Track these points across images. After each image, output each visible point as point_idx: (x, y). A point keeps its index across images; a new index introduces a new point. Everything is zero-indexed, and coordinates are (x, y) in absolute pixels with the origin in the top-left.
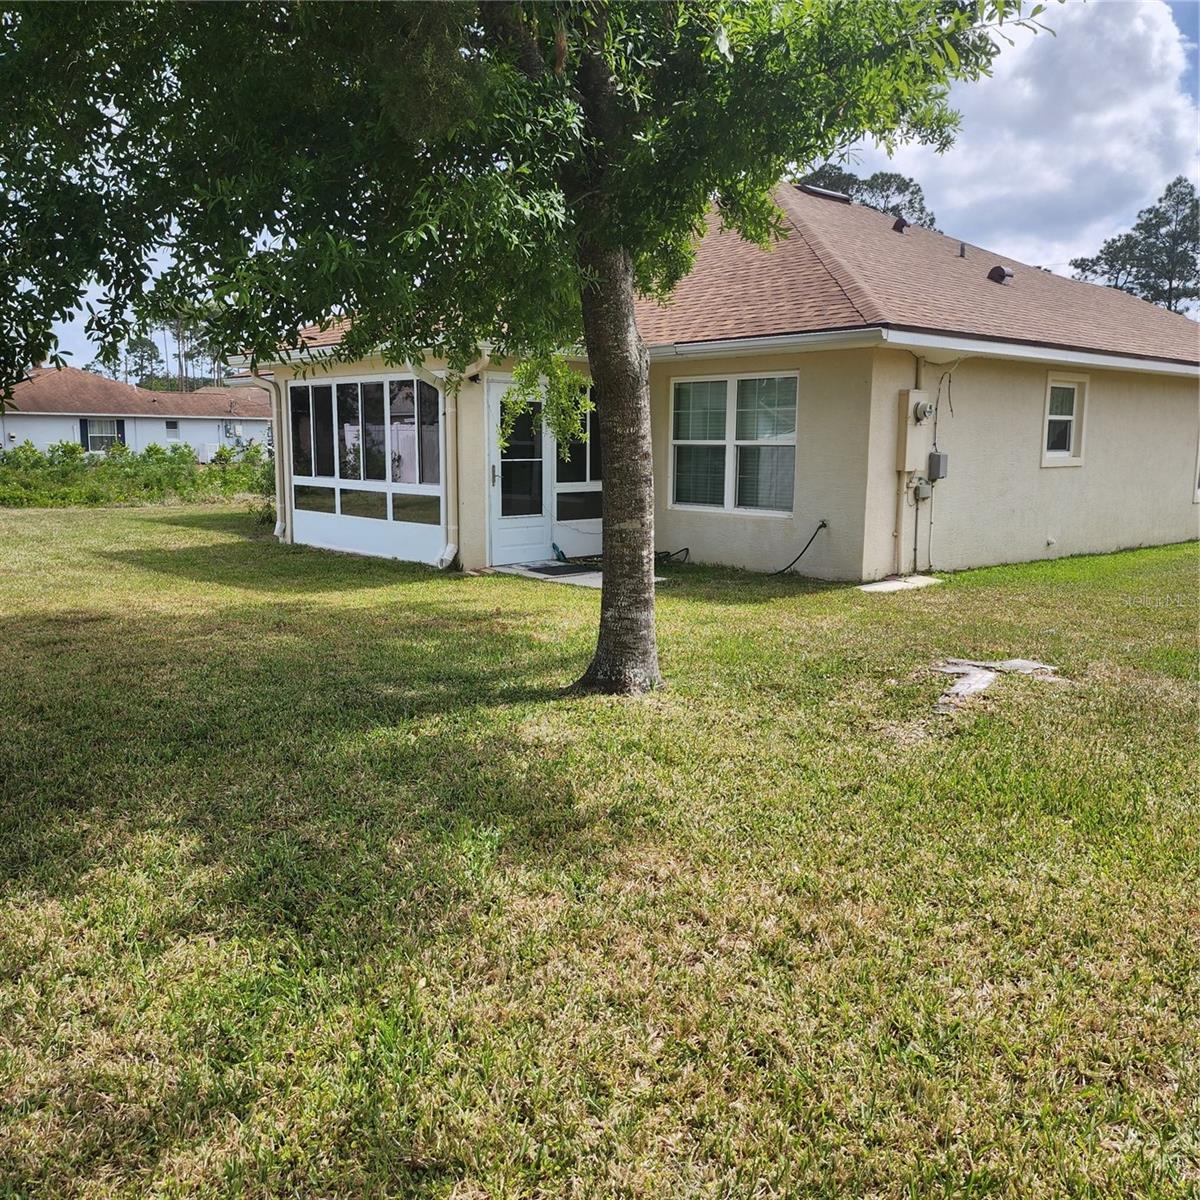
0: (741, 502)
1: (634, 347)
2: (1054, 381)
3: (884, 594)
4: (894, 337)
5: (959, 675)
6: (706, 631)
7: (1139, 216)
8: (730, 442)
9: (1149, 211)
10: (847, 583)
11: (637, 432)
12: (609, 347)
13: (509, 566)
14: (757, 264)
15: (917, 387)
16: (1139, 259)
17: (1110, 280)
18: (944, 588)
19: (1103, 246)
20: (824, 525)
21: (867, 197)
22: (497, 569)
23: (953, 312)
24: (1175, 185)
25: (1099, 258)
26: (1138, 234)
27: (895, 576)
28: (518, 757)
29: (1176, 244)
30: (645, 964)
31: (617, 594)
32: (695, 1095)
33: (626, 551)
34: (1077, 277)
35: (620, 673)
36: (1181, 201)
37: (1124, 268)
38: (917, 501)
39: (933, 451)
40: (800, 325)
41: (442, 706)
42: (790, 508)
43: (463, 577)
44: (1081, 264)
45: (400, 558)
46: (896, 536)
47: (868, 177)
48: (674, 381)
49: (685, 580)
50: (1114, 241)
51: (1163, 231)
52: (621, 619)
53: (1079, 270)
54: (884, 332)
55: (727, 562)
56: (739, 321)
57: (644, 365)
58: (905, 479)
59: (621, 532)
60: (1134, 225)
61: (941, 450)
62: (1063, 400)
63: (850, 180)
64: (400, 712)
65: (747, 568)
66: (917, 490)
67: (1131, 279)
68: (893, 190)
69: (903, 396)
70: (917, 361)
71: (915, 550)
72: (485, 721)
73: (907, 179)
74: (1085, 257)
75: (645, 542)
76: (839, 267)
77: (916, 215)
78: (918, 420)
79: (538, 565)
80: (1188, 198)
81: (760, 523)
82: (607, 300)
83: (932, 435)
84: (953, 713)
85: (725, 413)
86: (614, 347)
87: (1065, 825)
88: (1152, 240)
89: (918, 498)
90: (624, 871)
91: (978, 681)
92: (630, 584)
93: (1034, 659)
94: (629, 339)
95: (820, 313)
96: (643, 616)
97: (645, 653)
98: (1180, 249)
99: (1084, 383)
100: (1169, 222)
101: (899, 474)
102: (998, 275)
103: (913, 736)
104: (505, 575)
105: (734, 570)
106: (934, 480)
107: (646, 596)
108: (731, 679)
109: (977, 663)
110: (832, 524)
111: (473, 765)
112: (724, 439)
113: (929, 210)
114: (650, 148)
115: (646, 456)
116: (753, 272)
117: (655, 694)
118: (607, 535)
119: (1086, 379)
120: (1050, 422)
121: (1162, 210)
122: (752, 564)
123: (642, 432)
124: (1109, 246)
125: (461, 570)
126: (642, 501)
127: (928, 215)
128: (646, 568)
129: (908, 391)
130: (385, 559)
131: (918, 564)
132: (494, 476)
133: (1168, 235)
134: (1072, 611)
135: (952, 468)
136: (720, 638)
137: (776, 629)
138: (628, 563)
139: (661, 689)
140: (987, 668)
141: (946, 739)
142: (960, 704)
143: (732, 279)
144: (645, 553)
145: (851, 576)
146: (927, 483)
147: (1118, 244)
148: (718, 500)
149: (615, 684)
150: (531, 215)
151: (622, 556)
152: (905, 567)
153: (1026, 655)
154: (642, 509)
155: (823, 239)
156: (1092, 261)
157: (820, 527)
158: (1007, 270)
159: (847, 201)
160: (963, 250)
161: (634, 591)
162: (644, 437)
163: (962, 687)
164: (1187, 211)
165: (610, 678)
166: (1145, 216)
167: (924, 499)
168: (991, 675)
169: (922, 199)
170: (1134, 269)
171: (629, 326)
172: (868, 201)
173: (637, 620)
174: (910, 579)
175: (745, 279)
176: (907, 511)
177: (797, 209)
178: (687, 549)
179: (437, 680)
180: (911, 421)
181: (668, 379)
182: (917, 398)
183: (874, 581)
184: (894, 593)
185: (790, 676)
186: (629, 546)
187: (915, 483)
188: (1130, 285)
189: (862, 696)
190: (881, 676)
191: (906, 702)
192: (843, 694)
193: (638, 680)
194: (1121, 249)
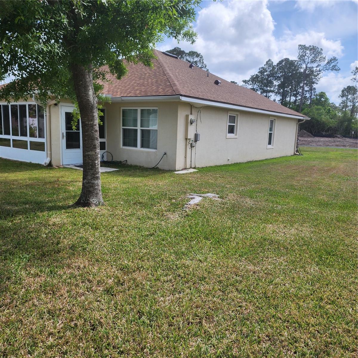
0: (142, 146)
1: (91, 96)
2: (230, 114)
3: (181, 174)
4: (183, 99)
5: (192, 198)
6: (124, 186)
7: (259, 69)
8: (139, 128)
9: (262, 68)
10: (171, 171)
11: (93, 123)
12: (83, 96)
13: (69, 165)
14: (148, 74)
15: (191, 114)
16: (260, 81)
17: (252, 87)
18: (198, 172)
19: (250, 77)
20: (165, 154)
21: (188, 58)
22: (65, 166)
23: (202, 92)
24: (268, 61)
25: (249, 80)
26: (259, 74)
27: (185, 169)
28: (45, 229)
29: (268, 77)
30: (66, 298)
31: (87, 175)
32: (67, 343)
33: (90, 161)
34: (244, 85)
35: (88, 200)
36: (270, 66)
37: (256, 83)
38: (191, 147)
39: (196, 133)
40: (157, 94)
41: (25, 212)
42: (156, 149)
43: (52, 168)
44: (245, 81)
45: (32, 162)
46: (185, 157)
47: (188, 52)
48: (122, 108)
49: (124, 170)
50: (253, 76)
51: (265, 74)
52: (89, 183)
53: (245, 83)
54: (181, 97)
55: (138, 164)
56: (141, 91)
57: (95, 102)
58: (188, 141)
59: (88, 155)
60: (258, 72)
61: (198, 133)
62: (232, 119)
63: (183, 52)
64: (8, 215)
65: (144, 166)
66: (191, 144)
67: (257, 86)
68: (195, 56)
69: (187, 117)
70: (191, 106)
71: (191, 161)
72: (38, 217)
73: (199, 53)
74: (246, 80)
75: (97, 159)
76: (170, 77)
77: (201, 64)
78: (191, 124)
79: (78, 165)
80: (272, 65)
81: (148, 152)
82: (82, 81)
83: (196, 128)
84: (187, 210)
85: (137, 119)
86: (84, 96)
87: (208, 243)
88: (263, 76)
89: (192, 146)
90: (69, 266)
91: (197, 199)
92: (92, 172)
93: (214, 193)
94: (90, 94)
95: (164, 90)
96: (96, 182)
97: (97, 194)
98: (269, 79)
99: (238, 115)
100: (267, 71)
101: (186, 139)
102: (217, 83)
103: (175, 217)
104: (67, 168)
105: (140, 167)
106: (196, 141)
107: (97, 175)
108: (126, 201)
109: (198, 195)
110: (168, 154)
111: (29, 232)
112: (137, 127)
113: (205, 63)
114: (86, 32)
115: (96, 131)
116: (146, 77)
117: (100, 207)
118: (84, 156)
119: (238, 113)
120: (229, 125)
121: (265, 68)
122: (146, 166)
123: (95, 123)
124: (252, 77)
125: (52, 166)
126: (95, 145)
127: (204, 64)
128: (97, 167)
129: (188, 115)
130: (27, 163)
131: (192, 165)
132: (63, 136)
133: (266, 75)
134: (230, 179)
135: (201, 138)
136: (128, 188)
137: (146, 185)
138: (91, 165)
139: (103, 205)
140: (200, 196)
141: (184, 218)
142: (190, 207)
143: (140, 79)
144: (96, 162)
145: (173, 169)
146: (194, 142)
147: (254, 76)
148: (136, 146)
149: (87, 204)
150: (47, 50)
151: (89, 163)
152: (188, 166)
153: (212, 192)
154: (95, 148)
155: (167, 69)
156: (248, 81)
157: (164, 154)
158: (219, 81)
159: (177, 58)
160: (208, 75)
161: (93, 174)
162: (95, 125)
163: (192, 202)
164: (271, 69)
165: (85, 201)
166: (261, 69)
167: (193, 147)
168: (201, 198)
169: (203, 60)
170: (258, 84)
171: (90, 89)
172: (188, 59)
173: (94, 183)
174: (189, 170)
175: (144, 78)
176: (189, 150)
177: (161, 59)
178: (127, 160)
179: (26, 204)
180: (189, 124)
181: (120, 108)
182: (191, 117)
183: (179, 170)
184: (183, 174)
185: (145, 200)
186: (91, 160)
187: (191, 142)
188: (257, 88)
189: (164, 205)
190: (171, 199)
191: (176, 206)
192: (159, 205)
193: (94, 202)
194: (255, 78)
